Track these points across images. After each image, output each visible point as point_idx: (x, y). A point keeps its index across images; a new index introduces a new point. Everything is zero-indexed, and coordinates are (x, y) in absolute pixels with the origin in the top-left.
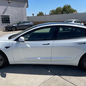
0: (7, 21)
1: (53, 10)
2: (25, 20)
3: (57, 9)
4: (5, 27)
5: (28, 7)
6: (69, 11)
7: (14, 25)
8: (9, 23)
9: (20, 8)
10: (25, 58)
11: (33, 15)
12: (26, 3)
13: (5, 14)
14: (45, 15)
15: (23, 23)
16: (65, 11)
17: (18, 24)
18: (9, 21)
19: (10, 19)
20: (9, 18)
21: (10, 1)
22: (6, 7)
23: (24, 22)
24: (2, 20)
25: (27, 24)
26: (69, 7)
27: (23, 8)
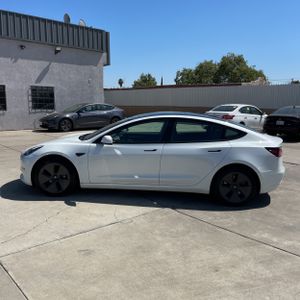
0: (47, 101)
1: (185, 70)
2: (100, 100)
3: (201, 66)
4: (42, 120)
5: (108, 64)
6: (238, 74)
7: (68, 116)
8: (52, 107)
9: (86, 67)
10: (111, 176)
11: (121, 82)
12: (105, 54)
13: (44, 84)
14: (159, 84)
15: (92, 110)
16: (227, 74)
17: (78, 112)
18: (52, 101)
19: (56, 98)
20: (52, 95)
21: (58, 49)
22: (48, 63)
23: (96, 108)
24: (34, 100)
25: (105, 112)
26: (240, 60)
27: (94, 68)
